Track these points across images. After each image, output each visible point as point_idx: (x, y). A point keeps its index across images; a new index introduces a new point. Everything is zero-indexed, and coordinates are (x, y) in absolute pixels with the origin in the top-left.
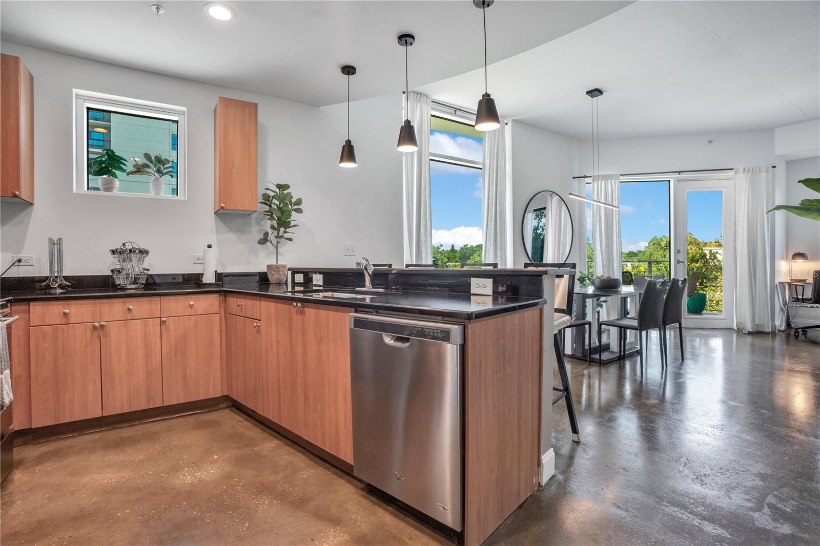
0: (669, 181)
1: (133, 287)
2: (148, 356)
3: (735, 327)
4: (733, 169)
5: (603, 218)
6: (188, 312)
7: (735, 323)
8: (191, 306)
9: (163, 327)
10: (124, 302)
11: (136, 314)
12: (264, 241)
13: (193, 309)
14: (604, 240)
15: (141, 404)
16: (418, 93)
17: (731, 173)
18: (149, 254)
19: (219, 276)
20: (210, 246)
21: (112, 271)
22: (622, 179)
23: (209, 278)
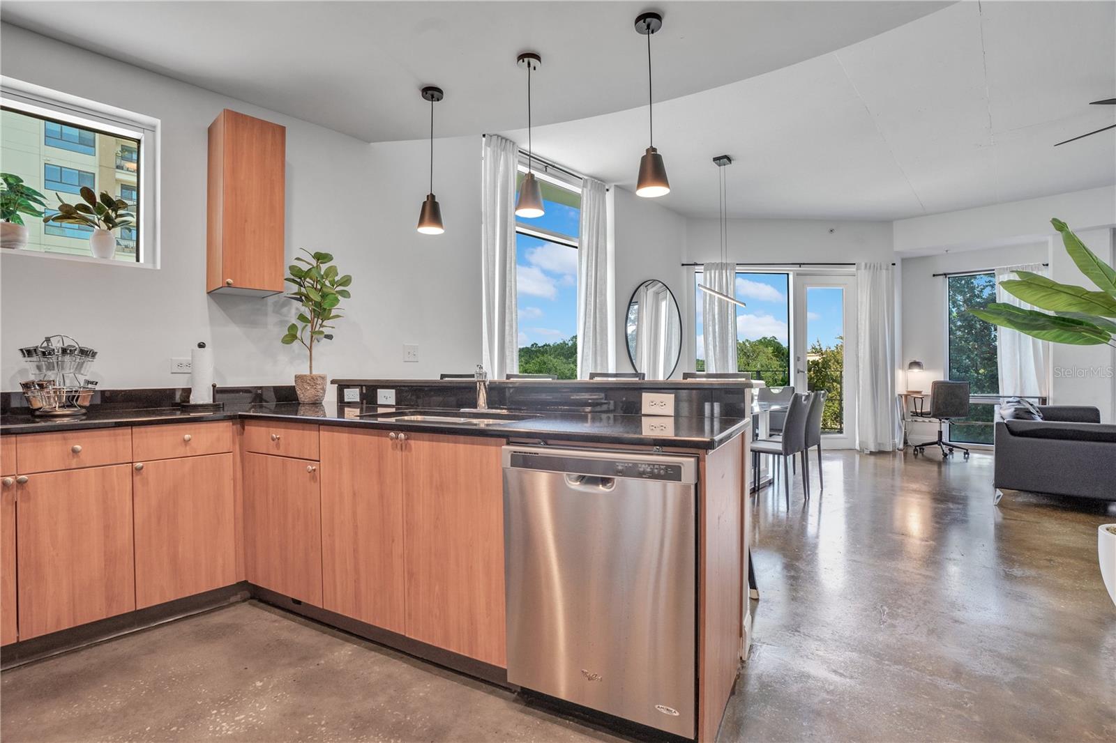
0: (788, 274)
1: (67, 411)
2: (107, 529)
3: (857, 447)
4: (855, 264)
5: (716, 317)
6: (181, 451)
7: (857, 442)
8: (186, 442)
9: (137, 479)
10: (65, 439)
11: (86, 459)
12: (291, 337)
13: (188, 448)
14: (717, 344)
15: (97, 611)
16: (502, 138)
17: (852, 269)
18: (97, 356)
19: (217, 391)
20: (202, 345)
21: (26, 386)
22: (739, 269)
23: (202, 396)
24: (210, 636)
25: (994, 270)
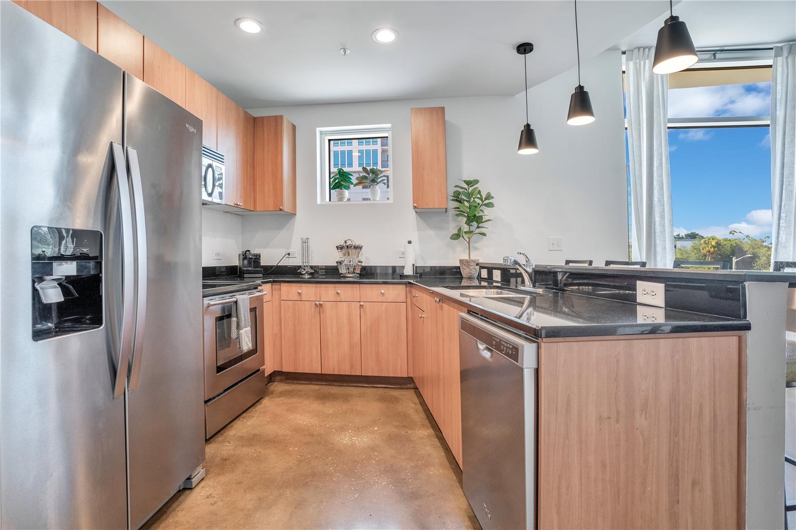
1: (351, 275)
2: (351, 332)
6: (381, 299)
8: (383, 294)
9: (362, 310)
10: (335, 287)
11: (343, 297)
12: (456, 237)
13: (384, 297)
18: (363, 248)
19: (416, 268)
20: (410, 242)
21: (337, 262)
23: (408, 271)
24: (382, 399)
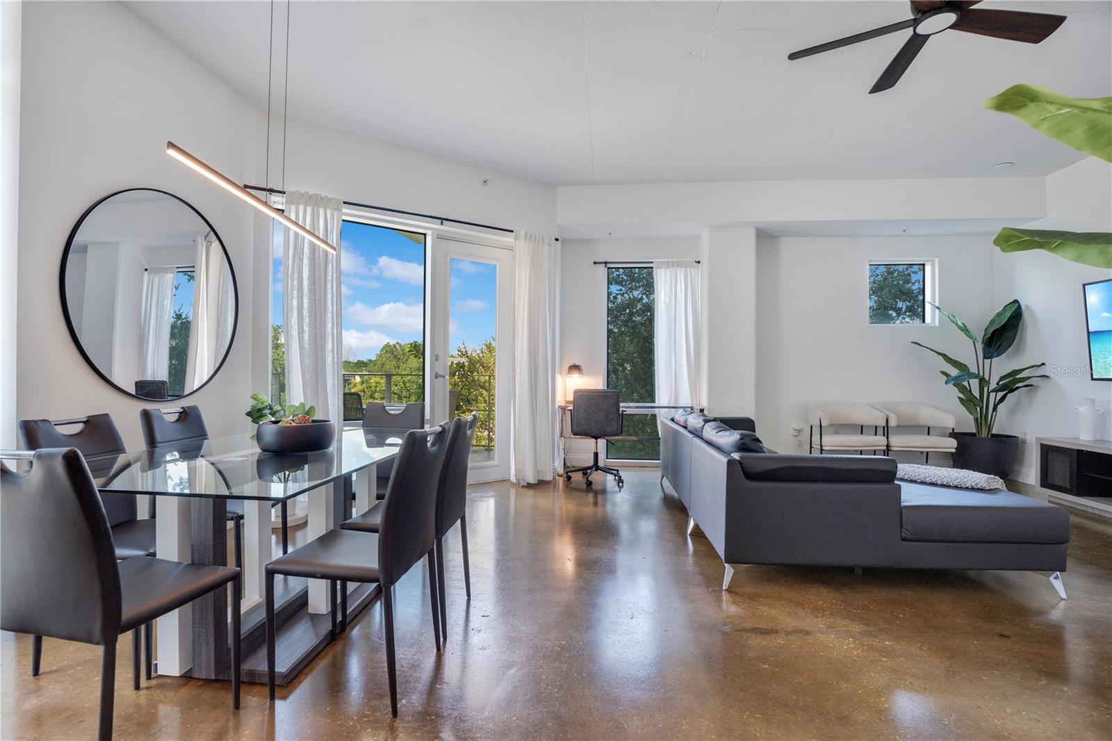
0: (425, 235)
3: (513, 479)
4: (512, 231)
7: (513, 472)
17: (507, 239)
22: (348, 213)
25: (652, 262)
